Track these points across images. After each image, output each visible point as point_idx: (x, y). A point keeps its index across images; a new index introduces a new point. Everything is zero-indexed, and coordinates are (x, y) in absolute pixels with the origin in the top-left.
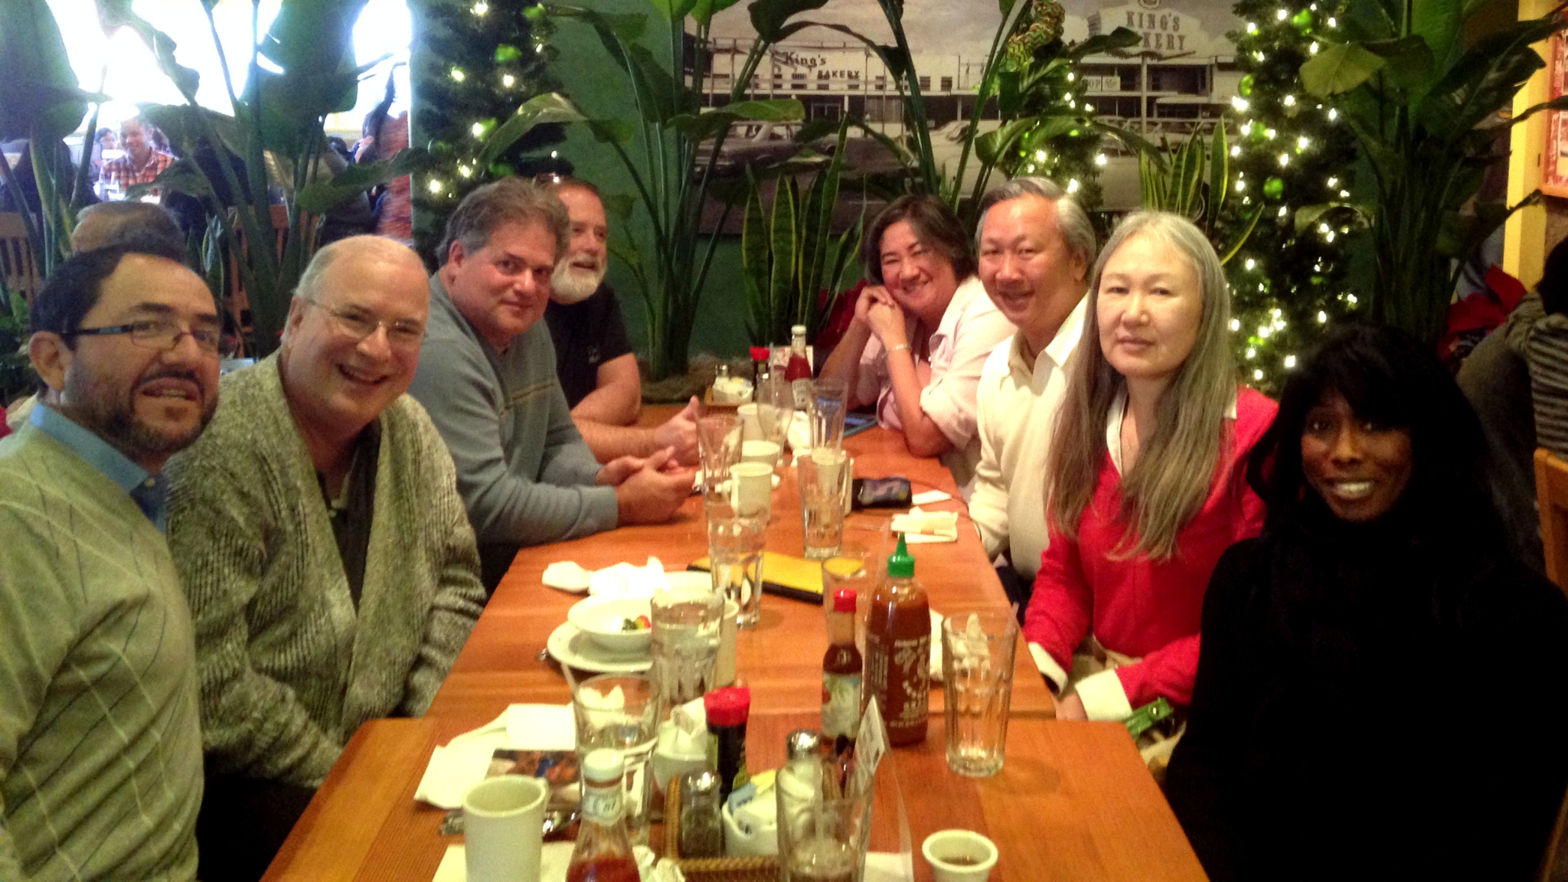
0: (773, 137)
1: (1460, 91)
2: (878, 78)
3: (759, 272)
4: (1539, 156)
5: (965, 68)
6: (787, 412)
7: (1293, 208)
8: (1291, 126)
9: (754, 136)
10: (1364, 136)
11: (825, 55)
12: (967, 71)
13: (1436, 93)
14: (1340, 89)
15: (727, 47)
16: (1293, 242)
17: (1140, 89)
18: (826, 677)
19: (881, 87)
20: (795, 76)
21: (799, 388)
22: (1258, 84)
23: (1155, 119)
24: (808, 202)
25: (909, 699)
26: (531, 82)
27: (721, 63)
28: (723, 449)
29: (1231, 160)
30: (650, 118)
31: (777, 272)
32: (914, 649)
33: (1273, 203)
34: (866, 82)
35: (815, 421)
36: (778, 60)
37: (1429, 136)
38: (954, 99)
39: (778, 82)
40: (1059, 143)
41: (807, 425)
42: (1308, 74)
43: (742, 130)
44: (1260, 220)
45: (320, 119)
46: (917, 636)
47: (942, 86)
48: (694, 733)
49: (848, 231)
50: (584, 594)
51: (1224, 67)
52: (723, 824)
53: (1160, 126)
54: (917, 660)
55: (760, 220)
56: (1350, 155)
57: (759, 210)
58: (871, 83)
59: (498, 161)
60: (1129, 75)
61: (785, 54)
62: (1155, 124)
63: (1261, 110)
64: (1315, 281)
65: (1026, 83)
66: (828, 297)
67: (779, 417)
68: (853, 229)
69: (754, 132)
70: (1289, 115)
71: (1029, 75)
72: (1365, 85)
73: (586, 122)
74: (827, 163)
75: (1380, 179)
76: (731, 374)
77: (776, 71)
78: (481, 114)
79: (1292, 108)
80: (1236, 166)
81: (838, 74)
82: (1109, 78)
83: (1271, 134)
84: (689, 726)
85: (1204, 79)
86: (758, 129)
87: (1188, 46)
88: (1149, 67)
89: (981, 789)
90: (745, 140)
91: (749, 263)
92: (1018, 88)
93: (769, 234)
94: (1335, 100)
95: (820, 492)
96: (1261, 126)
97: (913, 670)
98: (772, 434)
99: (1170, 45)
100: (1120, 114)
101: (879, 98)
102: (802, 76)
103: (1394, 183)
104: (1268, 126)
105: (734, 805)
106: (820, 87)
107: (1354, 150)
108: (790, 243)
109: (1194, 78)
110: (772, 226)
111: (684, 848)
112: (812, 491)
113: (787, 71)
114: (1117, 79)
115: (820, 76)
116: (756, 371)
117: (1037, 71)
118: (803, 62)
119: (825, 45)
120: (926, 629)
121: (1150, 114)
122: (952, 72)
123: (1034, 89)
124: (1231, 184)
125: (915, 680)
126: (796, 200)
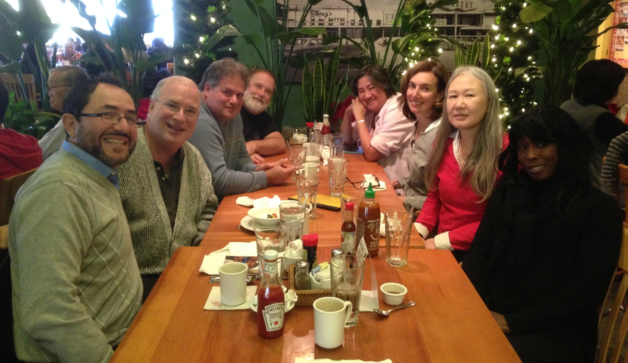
0: (312, 44)
1: (581, 22)
2: (352, 20)
3: (309, 94)
4: (607, 50)
5: (386, 16)
6: (321, 146)
7: (514, 68)
8: (514, 36)
9: (304, 44)
10: (543, 39)
11: (331, 11)
12: (387, 17)
13: (571, 22)
14: (535, 20)
15: (293, 8)
16: (514, 82)
17: (454, 24)
18: (343, 233)
19: (353, 24)
20: (320, 20)
21: (326, 138)
22: (502, 20)
23: (460, 36)
24: (327, 67)
25: (373, 241)
26: (222, 20)
27: (291, 15)
28: (299, 158)
29: (491, 49)
30: (266, 35)
31: (315, 94)
32: (375, 223)
33: (507, 67)
34: (347, 22)
35: (332, 149)
36: (314, 14)
37: (568, 40)
38: (381, 28)
39: (313, 22)
40: (424, 44)
41: (329, 150)
42: (523, 15)
43: (299, 42)
44: (501, 73)
45: (142, 36)
46: (376, 219)
47: (377, 23)
48: (297, 250)
49: (342, 79)
50: (251, 207)
51: (488, 15)
52: (310, 278)
53: (462, 38)
54: (376, 227)
55: (309, 75)
56: (537, 47)
57: (309, 71)
58: (349, 22)
59: (210, 52)
60: (450, 19)
61: (316, 11)
62: (460, 38)
63: (503, 29)
64: (521, 96)
65: (412, 20)
66: (334, 105)
67: (319, 148)
68: (344, 78)
69: (304, 42)
70: (514, 31)
71: (413, 17)
72: (544, 19)
73: (242, 36)
74: (334, 52)
75: (548, 57)
76: (299, 132)
77: (312, 18)
78: (202, 34)
79: (516, 28)
80: (493, 52)
81: (336, 19)
82: (442, 19)
83: (507, 39)
84: (295, 248)
85: (479, 20)
86: (306, 41)
87: (474, 7)
88: (459, 15)
89: (399, 271)
90: (301, 46)
91: (305, 91)
92: (409, 22)
93: (312, 80)
94: (532, 25)
95: (336, 173)
96: (503, 36)
97: (374, 230)
98: (316, 154)
99: (467, 6)
100: (446, 34)
101: (352, 28)
102: (322, 20)
103: (553, 58)
104: (506, 36)
105: (314, 272)
106: (330, 24)
107: (539, 45)
108: (321, 83)
109: (476, 19)
110: (314, 77)
111: (297, 287)
112: (333, 172)
113: (317, 18)
114: (445, 20)
115: (329, 20)
116: (308, 131)
117: (417, 15)
118: (323, 14)
119: (331, 7)
120: (379, 217)
121: (458, 34)
122: (381, 18)
123: (415, 22)
124: (490, 59)
125: (375, 234)
126: (323, 66)
